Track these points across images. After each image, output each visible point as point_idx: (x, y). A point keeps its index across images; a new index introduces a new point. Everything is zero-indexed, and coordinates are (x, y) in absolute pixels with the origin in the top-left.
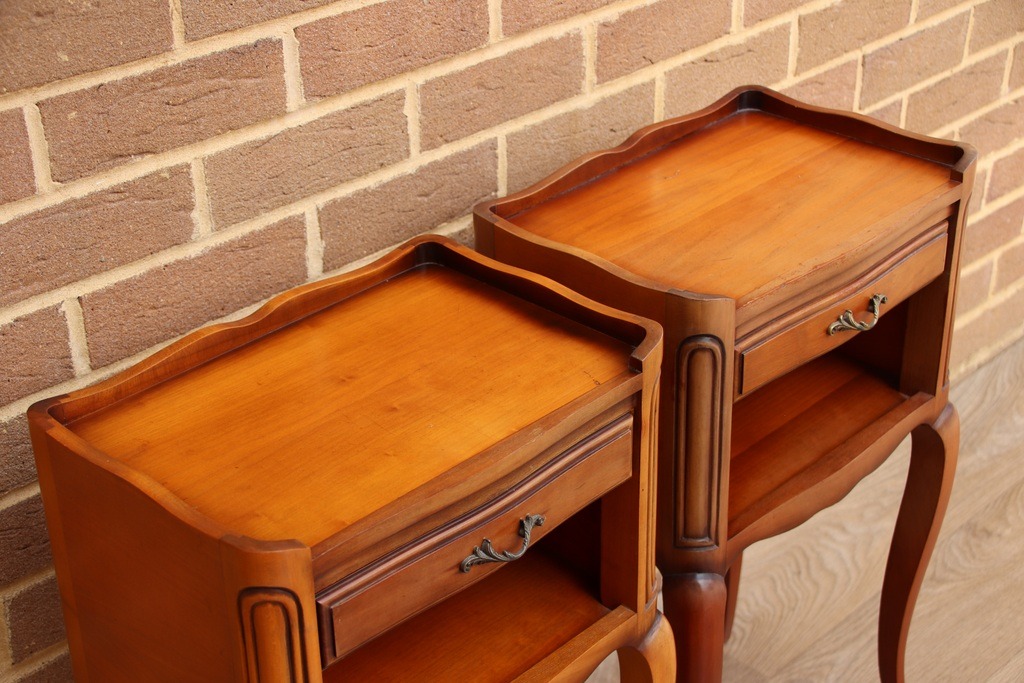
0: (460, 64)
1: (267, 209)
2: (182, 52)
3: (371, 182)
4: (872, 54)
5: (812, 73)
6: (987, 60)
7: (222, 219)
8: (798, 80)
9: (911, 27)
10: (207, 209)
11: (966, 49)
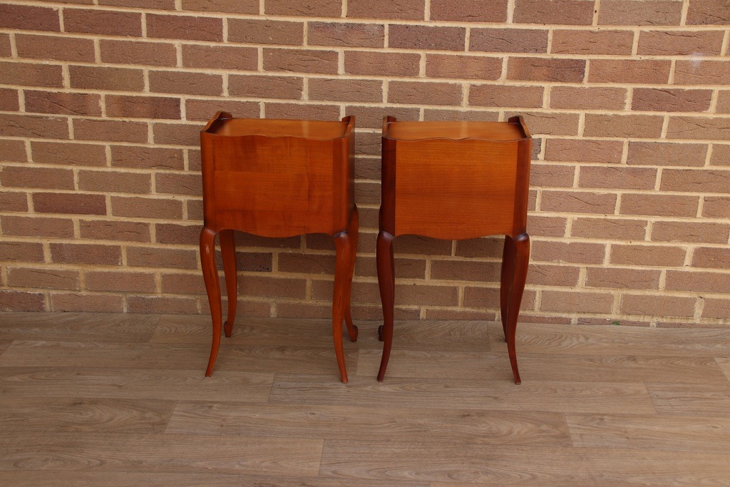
0: (407, 80)
1: (327, 100)
2: (305, 47)
3: (367, 105)
4: (634, 143)
5: (594, 138)
6: (724, 171)
7: (311, 97)
8: (584, 138)
9: (663, 139)
10: (307, 93)
11: (707, 161)
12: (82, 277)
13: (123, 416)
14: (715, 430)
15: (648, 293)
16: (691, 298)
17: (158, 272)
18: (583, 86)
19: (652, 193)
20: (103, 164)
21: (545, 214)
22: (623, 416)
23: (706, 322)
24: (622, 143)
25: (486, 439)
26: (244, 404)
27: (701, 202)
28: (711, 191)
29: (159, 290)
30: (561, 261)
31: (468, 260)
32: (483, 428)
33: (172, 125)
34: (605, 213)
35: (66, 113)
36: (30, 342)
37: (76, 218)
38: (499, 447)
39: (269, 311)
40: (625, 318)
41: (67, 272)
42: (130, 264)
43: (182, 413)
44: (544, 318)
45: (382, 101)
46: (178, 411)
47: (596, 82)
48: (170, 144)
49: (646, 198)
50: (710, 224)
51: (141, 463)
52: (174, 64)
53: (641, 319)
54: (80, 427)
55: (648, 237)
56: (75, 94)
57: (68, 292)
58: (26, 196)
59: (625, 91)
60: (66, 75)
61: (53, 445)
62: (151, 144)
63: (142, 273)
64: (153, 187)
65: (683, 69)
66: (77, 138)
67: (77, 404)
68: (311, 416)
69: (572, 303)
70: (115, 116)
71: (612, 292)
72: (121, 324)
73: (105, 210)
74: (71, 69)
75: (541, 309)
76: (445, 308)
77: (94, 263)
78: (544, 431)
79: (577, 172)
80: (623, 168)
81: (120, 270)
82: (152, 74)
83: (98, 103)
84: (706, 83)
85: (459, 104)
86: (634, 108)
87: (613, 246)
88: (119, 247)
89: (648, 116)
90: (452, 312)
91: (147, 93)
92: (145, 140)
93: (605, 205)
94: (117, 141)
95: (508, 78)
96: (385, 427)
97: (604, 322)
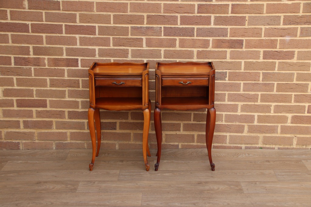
1: (139, 58)
3: (155, 59)
4: (265, 73)
5: (248, 71)
6: (302, 84)
7: (132, 57)
8: (244, 71)
9: (276, 71)
10: (131, 55)
11: (295, 80)
12: (36, 135)
13: (58, 187)
14: (302, 186)
15: (273, 135)
16: (291, 137)
17: (69, 131)
18: (243, 50)
19: (273, 93)
20: (46, 86)
21: (229, 103)
22: (264, 182)
23: (298, 147)
24: (259, 73)
25: (208, 191)
26: (108, 181)
27: (293, 96)
28: (297, 92)
29: (69, 139)
30: (237, 122)
31: (198, 123)
32: (207, 187)
33: (75, 70)
34: (254, 102)
35: (31, 66)
36: (15, 161)
37: (34, 109)
38: (214, 194)
39: (115, 146)
40: (264, 146)
41: (30, 132)
42: (57, 128)
43: (82, 185)
44: (231, 147)
45: (161, 58)
46: (81, 184)
47: (248, 48)
48: (74, 77)
49: (271, 95)
50: (297, 106)
51: (68, 203)
52: (76, 45)
53: (271, 146)
54: (41, 191)
55: (272, 112)
56: (35, 58)
57: (30, 141)
58: (13, 101)
59: (260, 52)
60: (31, 50)
61: (31, 198)
62: (66, 77)
63: (62, 132)
64: (67, 95)
65: (283, 43)
66: (35, 76)
67: (39, 183)
68: (136, 185)
69: (242, 140)
70: (52, 66)
71: (259, 135)
72: (53, 154)
73: (47, 106)
74: (34, 48)
75: (229, 143)
76: (189, 144)
77: (41, 128)
78: (232, 188)
79: (242, 85)
80: (261, 83)
81: (52, 131)
82: (67, 49)
83: (44, 61)
84: (292, 48)
85: (193, 58)
86: (264, 59)
87: (258, 116)
88: (52, 121)
89: (270, 62)
90: (192, 145)
91: (65, 56)
92: (64, 76)
93: (254, 98)
94: (52, 77)
95: (212, 47)
96: (167, 188)
97: (256, 148)
